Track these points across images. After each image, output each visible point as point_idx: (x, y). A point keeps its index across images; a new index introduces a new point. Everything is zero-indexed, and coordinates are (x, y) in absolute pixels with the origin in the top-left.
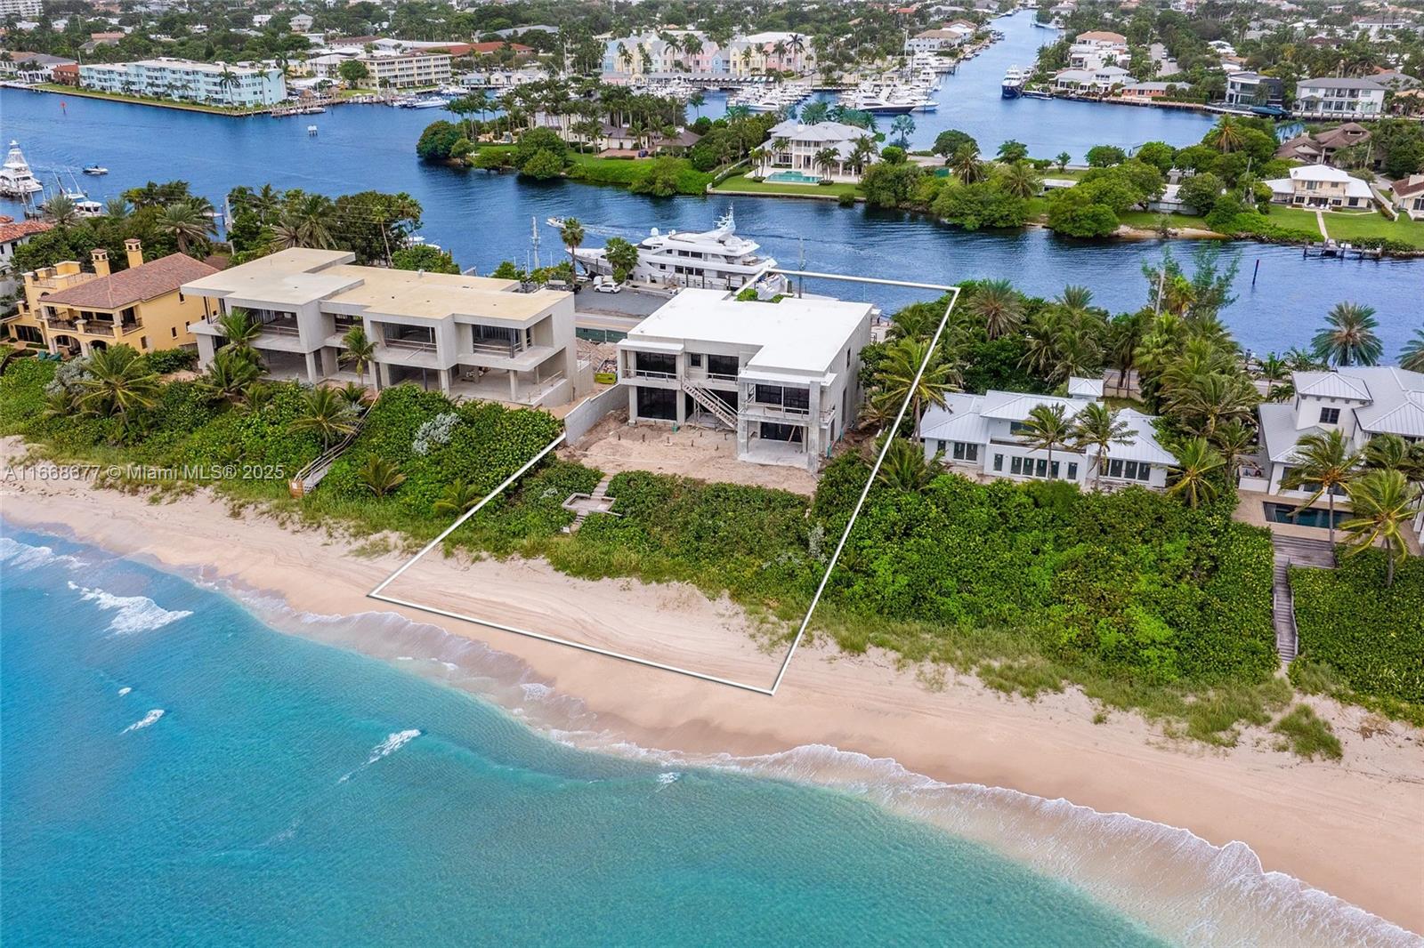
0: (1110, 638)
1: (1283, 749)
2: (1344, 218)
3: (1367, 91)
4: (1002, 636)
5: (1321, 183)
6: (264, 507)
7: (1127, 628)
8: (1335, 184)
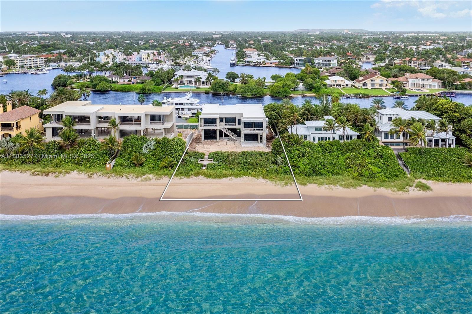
0: (367, 173)
1: (420, 190)
2: (346, 89)
3: (333, 60)
4: (339, 177)
5: (338, 80)
6: (99, 174)
7: (370, 170)
8: (342, 81)
